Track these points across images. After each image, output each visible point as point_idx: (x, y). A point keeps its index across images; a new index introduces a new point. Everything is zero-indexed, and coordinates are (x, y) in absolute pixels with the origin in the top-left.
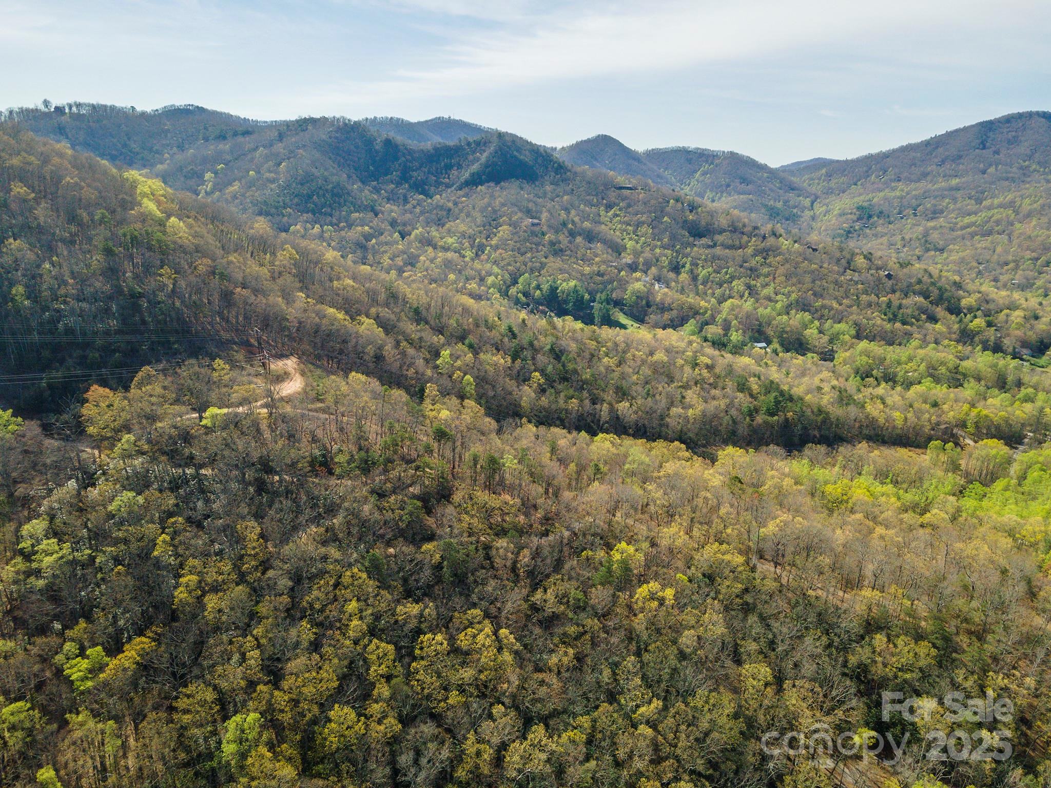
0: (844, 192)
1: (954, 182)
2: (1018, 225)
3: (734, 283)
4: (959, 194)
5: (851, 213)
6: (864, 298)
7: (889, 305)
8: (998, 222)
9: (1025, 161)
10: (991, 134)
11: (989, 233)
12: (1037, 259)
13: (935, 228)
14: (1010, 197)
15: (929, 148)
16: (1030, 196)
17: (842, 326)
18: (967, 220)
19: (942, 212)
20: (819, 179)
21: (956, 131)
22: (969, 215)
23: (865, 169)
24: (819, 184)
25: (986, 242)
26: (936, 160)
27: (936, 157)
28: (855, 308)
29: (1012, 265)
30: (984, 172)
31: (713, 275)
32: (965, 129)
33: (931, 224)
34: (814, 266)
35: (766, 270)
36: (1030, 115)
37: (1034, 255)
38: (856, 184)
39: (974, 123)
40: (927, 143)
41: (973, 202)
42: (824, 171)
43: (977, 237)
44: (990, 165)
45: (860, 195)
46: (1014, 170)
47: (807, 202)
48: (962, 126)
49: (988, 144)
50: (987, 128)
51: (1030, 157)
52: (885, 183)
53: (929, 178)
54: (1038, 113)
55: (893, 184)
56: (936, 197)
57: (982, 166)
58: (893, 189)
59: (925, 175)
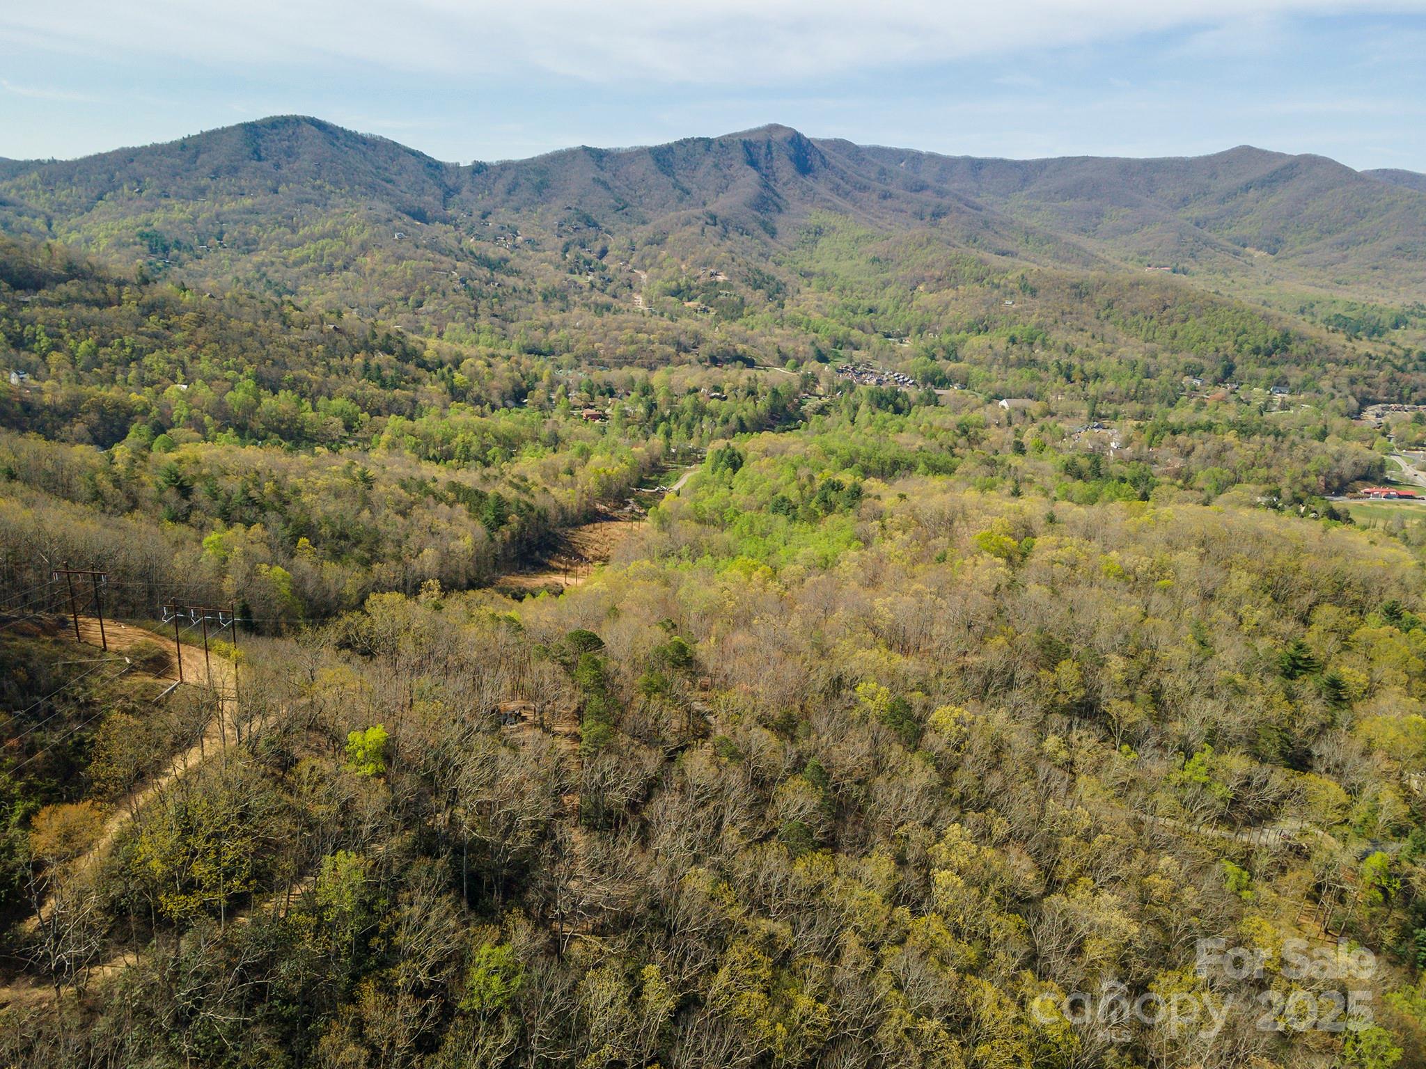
0: (89, 210)
1: (248, 202)
2: (360, 259)
3: (147, 360)
4: (262, 219)
5: (135, 244)
6: (334, 362)
7: (366, 368)
8: (335, 256)
9: (315, 179)
10: (260, 141)
11: (330, 269)
12: (406, 299)
13: (263, 264)
14: (329, 224)
15: (188, 154)
16: (352, 224)
17: (338, 403)
18: (297, 254)
19: (255, 242)
20: (34, 188)
21: (214, 132)
22: (293, 246)
23: (105, 176)
24: (38, 196)
25: (337, 281)
26: (206, 170)
27: (202, 166)
28: (334, 377)
29: (387, 308)
30: (276, 192)
31: (102, 350)
32: (224, 131)
33: (257, 259)
34: (247, 326)
35: (178, 336)
36: (297, 121)
37: (401, 294)
38: (101, 199)
39: (233, 124)
40: (183, 146)
41: (288, 230)
42: (35, 175)
43: (322, 276)
44: (279, 183)
45: (124, 216)
46: (308, 189)
47: (39, 224)
48: (220, 127)
49: (263, 154)
50: (253, 132)
51: (318, 175)
52: (149, 199)
53: (210, 195)
54: (304, 119)
55: (164, 202)
56: (236, 222)
57: (269, 182)
58: (168, 209)
59: (202, 191)
